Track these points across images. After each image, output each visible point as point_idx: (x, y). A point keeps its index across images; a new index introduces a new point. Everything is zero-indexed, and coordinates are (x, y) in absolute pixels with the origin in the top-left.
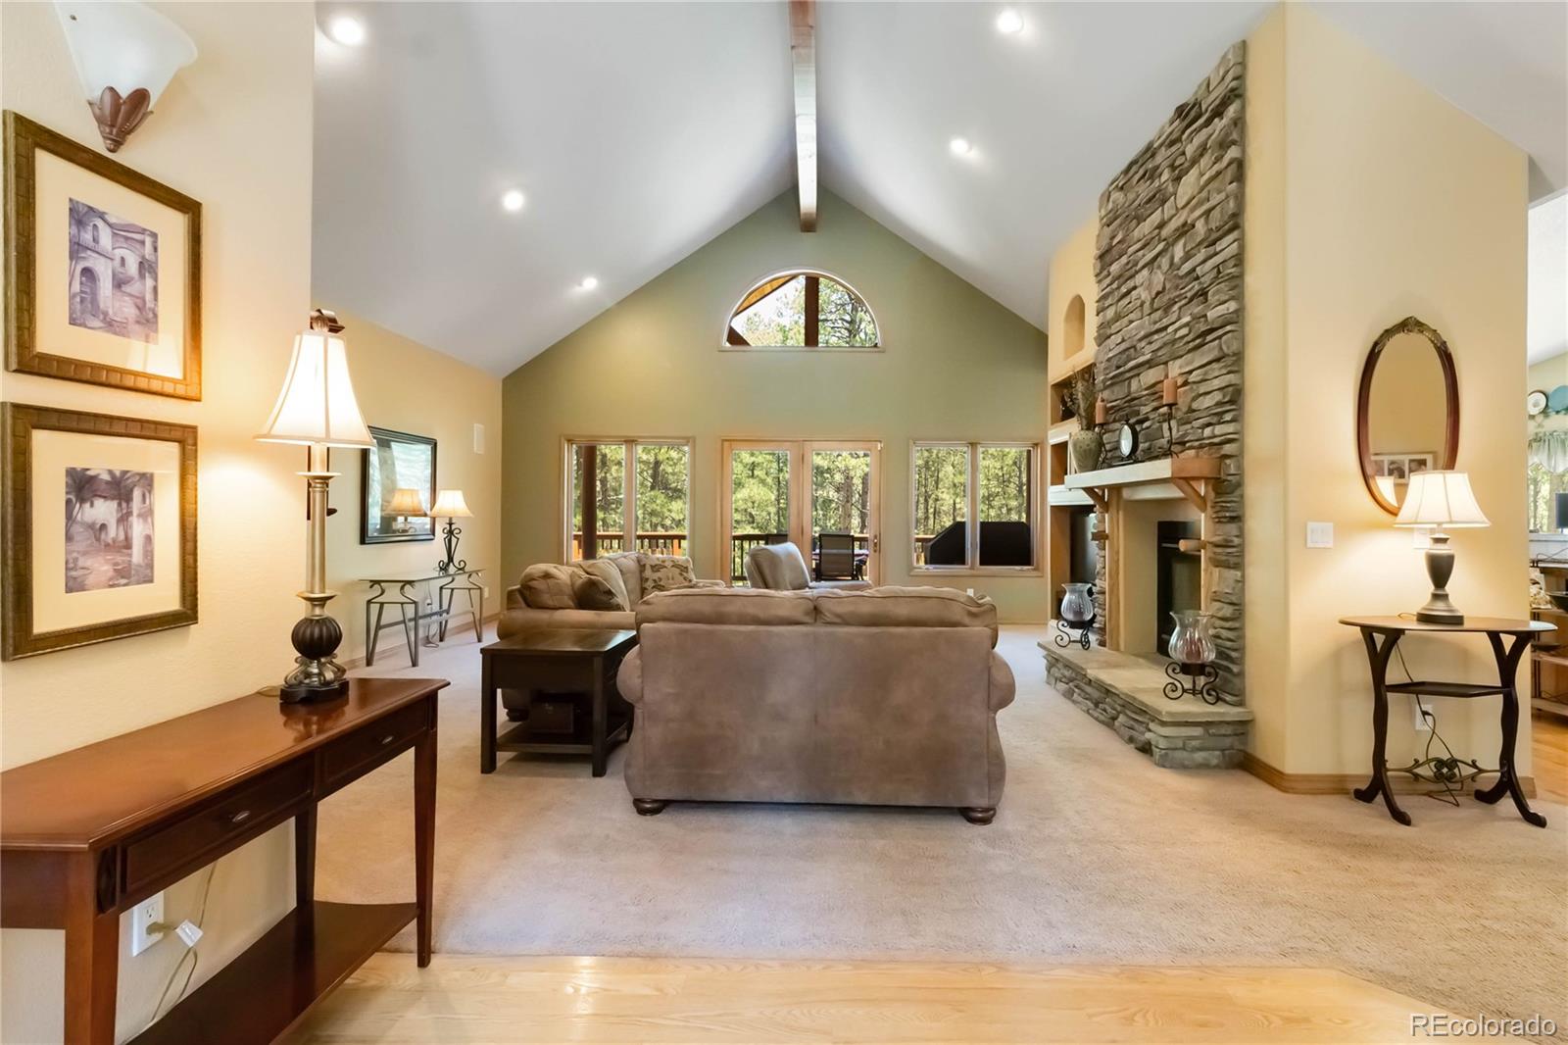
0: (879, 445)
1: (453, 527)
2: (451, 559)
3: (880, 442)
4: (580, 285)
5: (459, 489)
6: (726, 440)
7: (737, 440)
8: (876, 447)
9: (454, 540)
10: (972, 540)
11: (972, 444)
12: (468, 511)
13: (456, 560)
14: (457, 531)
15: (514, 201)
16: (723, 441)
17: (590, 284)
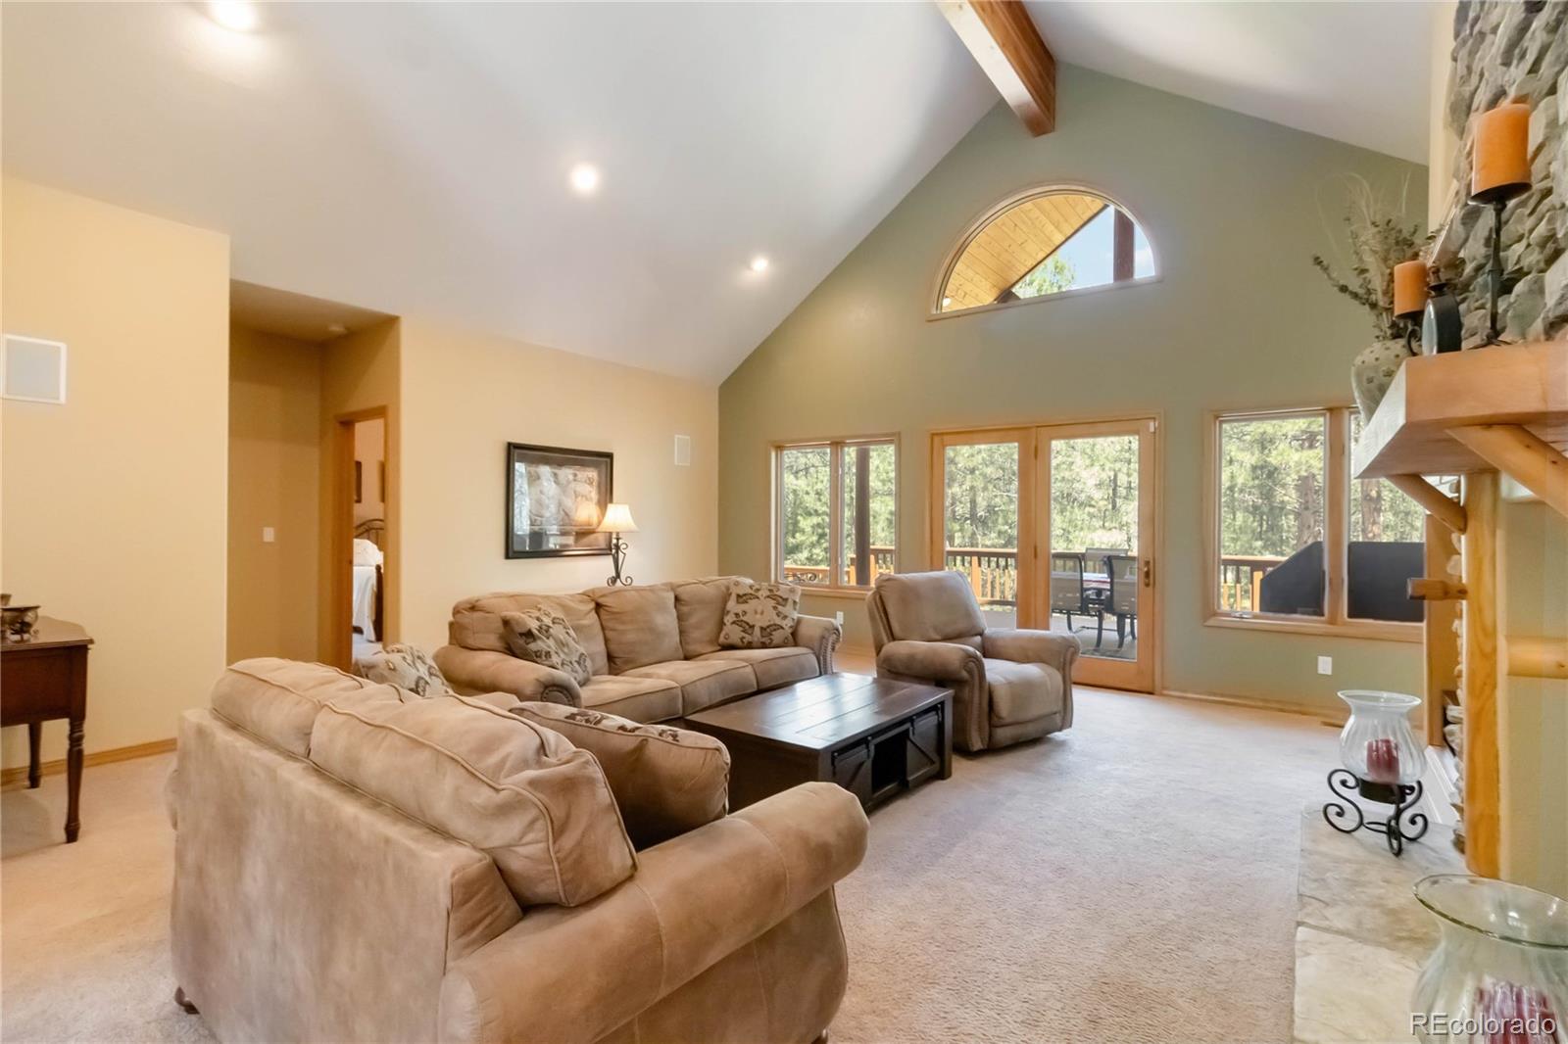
0: (1152, 424)
1: (620, 542)
2: (618, 575)
3: (1154, 419)
4: (749, 268)
5: (626, 503)
6: (937, 434)
7: (947, 434)
8: (1148, 428)
9: (621, 555)
10: (1337, 574)
11: (1330, 410)
12: (633, 524)
13: (623, 576)
14: (625, 546)
15: (585, 179)
16: (933, 434)
17: (760, 267)
